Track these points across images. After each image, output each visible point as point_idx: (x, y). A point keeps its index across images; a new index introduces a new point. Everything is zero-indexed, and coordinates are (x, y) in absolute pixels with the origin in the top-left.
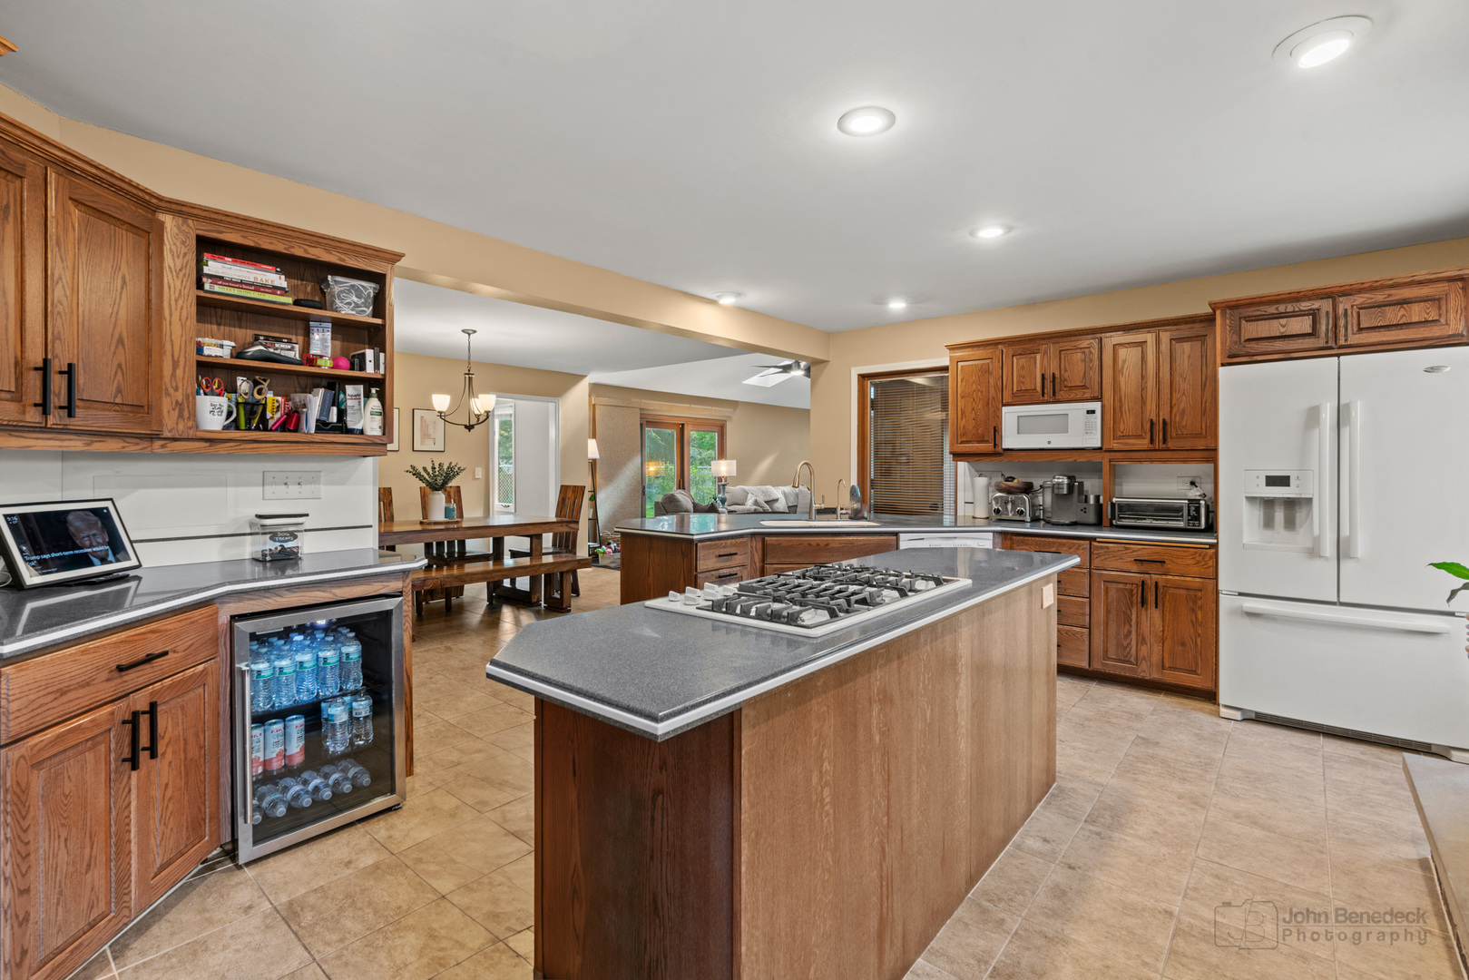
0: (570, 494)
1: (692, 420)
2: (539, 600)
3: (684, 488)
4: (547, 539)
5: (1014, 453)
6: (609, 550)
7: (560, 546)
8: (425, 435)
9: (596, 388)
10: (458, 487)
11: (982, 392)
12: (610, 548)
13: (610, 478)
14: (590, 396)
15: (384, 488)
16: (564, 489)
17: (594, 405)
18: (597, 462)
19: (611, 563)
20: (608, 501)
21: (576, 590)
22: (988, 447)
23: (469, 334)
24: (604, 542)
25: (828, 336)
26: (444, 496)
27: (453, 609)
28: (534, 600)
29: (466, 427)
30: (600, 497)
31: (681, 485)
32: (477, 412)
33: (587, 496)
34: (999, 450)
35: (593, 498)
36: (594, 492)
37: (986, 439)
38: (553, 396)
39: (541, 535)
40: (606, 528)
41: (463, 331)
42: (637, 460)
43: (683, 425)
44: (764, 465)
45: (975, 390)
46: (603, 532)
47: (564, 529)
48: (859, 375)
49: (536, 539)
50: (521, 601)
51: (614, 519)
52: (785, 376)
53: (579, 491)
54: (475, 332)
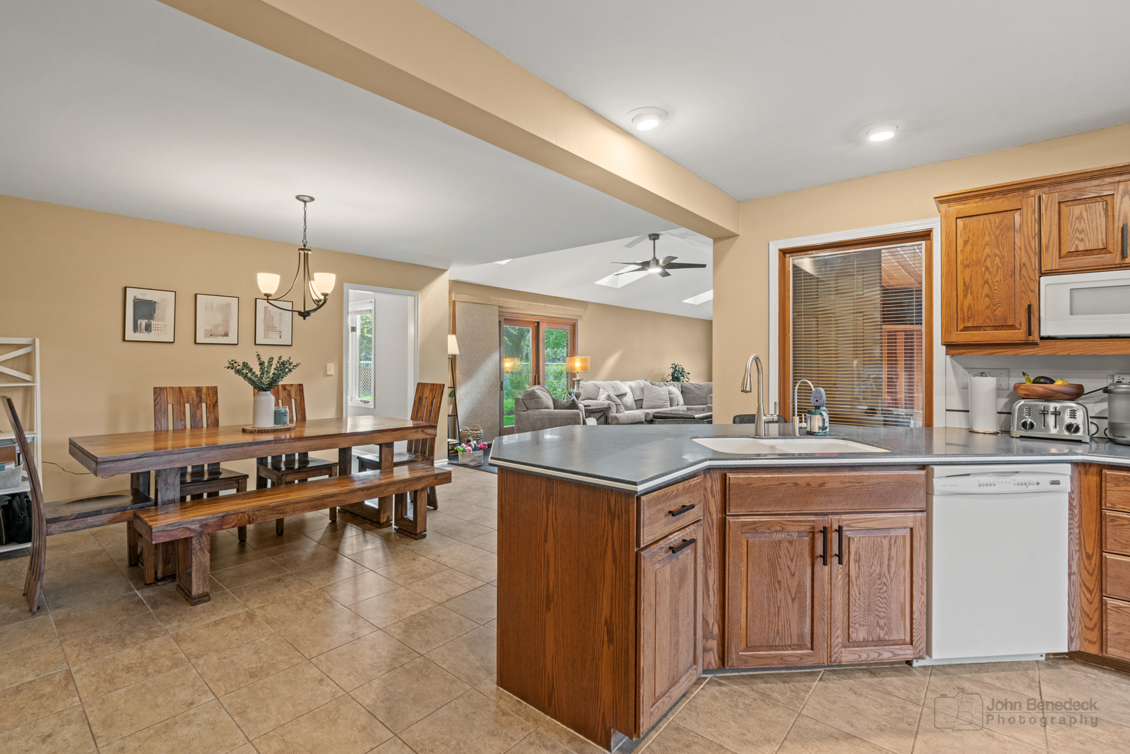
0: (427, 393)
1: (547, 319)
2: (389, 520)
3: (539, 384)
4: (400, 447)
5: (1058, 343)
6: (469, 448)
7: (416, 452)
8: (270, 328)
9: (455, 285)
10: (301, 386)
11: (1002, 257)
12: (470, 445)
13: (469, 374)
14: (450, 293)
15: (208, 387)
16: (421, 387)
17: (454, 301)
18: (457, 358)
19: (471, 461)
20: (468, 396)
21: (432, 502)
22: (1019, 334)
23: (305, 202)
24: (464, 439)
25: (740, 204)
26: (273, 398)
27: (285, 532)
28: (383, 520)
29: (300, 313)
30: (460, 393)
31: (537, 381)
32: (315, 298)
33: (447, 392)
34: (1035, 337)
35: (453, 394)
36: (454, 388)
37: (1009, 323)
38: (413, 290)
39: (393, 443)
40: (465, 423)
41: (298, 198)
42: (496, 356)
43: (538, 323)
44: (611, 362)
45: (988, 256)
46: (462, 427)
47: (420, 436)
48: (780, 250)
49: (386, 447)
50: (369, 521)
51: (473, 414)
52: (643, 274)
53: (437, 389)
54: (312, 199)
